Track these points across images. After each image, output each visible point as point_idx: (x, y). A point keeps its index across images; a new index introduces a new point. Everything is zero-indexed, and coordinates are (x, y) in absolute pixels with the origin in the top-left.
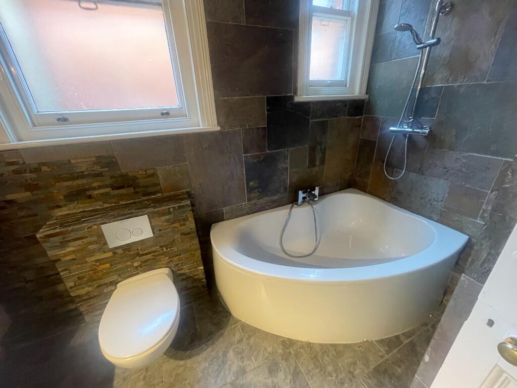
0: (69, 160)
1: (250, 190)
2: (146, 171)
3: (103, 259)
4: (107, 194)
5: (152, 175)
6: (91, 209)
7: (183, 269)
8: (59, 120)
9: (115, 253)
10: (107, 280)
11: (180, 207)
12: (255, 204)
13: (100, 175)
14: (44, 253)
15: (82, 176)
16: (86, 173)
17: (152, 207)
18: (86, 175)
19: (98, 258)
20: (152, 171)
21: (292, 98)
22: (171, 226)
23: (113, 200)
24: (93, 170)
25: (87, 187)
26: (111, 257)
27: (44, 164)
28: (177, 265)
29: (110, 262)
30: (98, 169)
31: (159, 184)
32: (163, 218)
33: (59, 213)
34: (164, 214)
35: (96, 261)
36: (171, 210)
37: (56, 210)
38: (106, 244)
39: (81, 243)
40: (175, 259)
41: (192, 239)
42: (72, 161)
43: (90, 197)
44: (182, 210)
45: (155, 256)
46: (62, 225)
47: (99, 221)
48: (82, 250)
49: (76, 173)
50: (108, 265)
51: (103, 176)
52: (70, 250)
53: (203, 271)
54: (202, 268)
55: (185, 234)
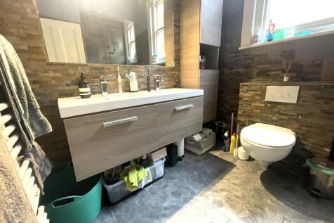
7: (306, 140)
9: (266, 106)
19: (257, 105)
26: (263, 107)
27: (257, 55)
28: (305, 135)
38: (264, 98)
39: (254, 93)
40: (305, 128)
42: (269, 54)
45: (290, 119)
47: (268, 84)
48: (252, 97)
50: (260, 111)
52: (248, 95)
53: (328, 154)
54: (328, 150)
55: (325, 112)
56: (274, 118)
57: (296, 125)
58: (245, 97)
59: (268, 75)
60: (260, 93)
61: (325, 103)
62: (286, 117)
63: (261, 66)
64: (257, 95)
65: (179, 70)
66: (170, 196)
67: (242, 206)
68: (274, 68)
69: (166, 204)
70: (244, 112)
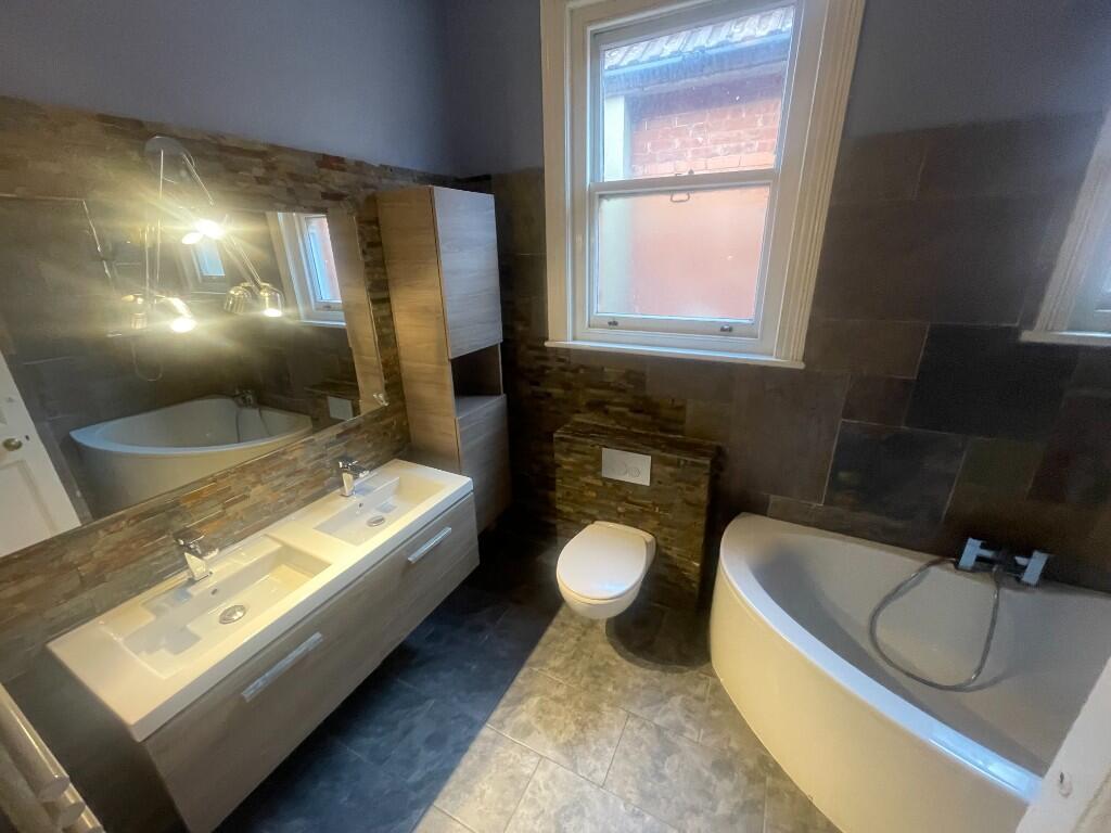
0: (603, 368)
1: (836, 485)
2: (673, 400)
3: (592, 485)
4: (623, 414)
5: (679, 409)
6: (604, 425)
7: (670, 549)
8: (610, 323)
9: (605, 484)
10: (588, 511)
11: (694, 464)
12: (841, 516)
14: (552, 454)
16: (612, 385)
17: (660, 449)
18: (612, 387)
19: (589, 481)
20: (681, 404)
22: (675, 484)
23: (626, 424)
24: (619, 384)
25: (608, 400)
26: (600, 486)
27: (582, 367)
28: (666, 539)
29: (597, 492)
30: (624, 383)
33: (578, 418)
34: (670, 464)
35: (586, 484)
36: (682, 463)
37: (577, 415)
38: (600, 470)
39: (581, 458)
41: (698, 515)
42: (606, 370)
44: (695, 468)
45: (644, 511)
46: (573, 434)
47: (603, 442)
48: (579, 465)
49: (603, 382)
50: (595, 495)
51: (626, 393)
52: (571, 460)
53: (698, 571)
54: (697, 565)
55: (689, 504)
56: (620, 509)
57: (654, 523)
58: (566, 464)
59: (606, 412)
60: (592, 459)
61: (688, 489)
62: (637, 508)
63: (593, 391)
64: (586, 462)
65: (404, 409)
66: (423, 752)
67: (566, 718)
68: (616, 400)
69: (415, 777)
70: (568, 494)
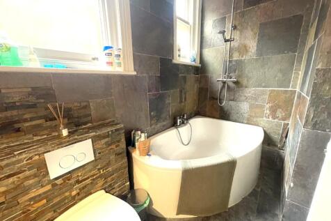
1: (152, 118)
2: (80, 103)
3: (39, 195)
4: (38, 126)
5: (85, 107)
6: (18, 143)
9: (54, 185)
11: (116, 130)
12: (154, 128)
13: (34, 106)
15: (12, 106)
16: (18, 104)
18: (18, 106)
19: (33, 195)
20: (85, 104)
21: (171, 60)
22: (108, 148)
23: (46, 132)
24: (28, 101)
25: (17, 119)
26: (49, 190)
28: (110, 185)
29: (46, 198)
30: (32, 100)
31: (90, 115)
32: (103, 141)
34: (104, 137)
35: (31, 200)
36: (110, 133)
39: (16, 179)
40: (109, 179)
41: (123, 158)
43: (18, 130)
44: (117, 133)
45: (94, 180)
48: (15, 189)
49: (5, 103)
50: (45, 201)
51: (36, 107)
55: (118, 154)
61: (116, 147)
